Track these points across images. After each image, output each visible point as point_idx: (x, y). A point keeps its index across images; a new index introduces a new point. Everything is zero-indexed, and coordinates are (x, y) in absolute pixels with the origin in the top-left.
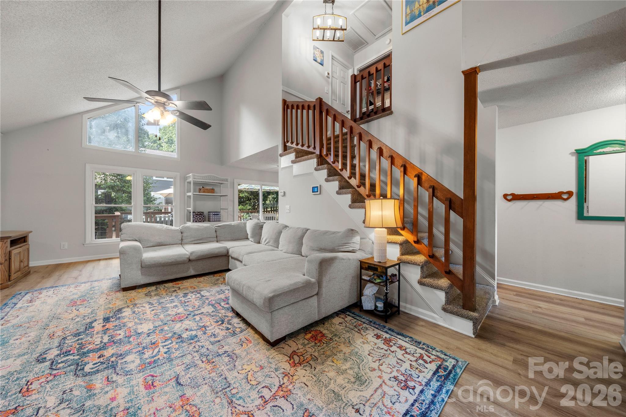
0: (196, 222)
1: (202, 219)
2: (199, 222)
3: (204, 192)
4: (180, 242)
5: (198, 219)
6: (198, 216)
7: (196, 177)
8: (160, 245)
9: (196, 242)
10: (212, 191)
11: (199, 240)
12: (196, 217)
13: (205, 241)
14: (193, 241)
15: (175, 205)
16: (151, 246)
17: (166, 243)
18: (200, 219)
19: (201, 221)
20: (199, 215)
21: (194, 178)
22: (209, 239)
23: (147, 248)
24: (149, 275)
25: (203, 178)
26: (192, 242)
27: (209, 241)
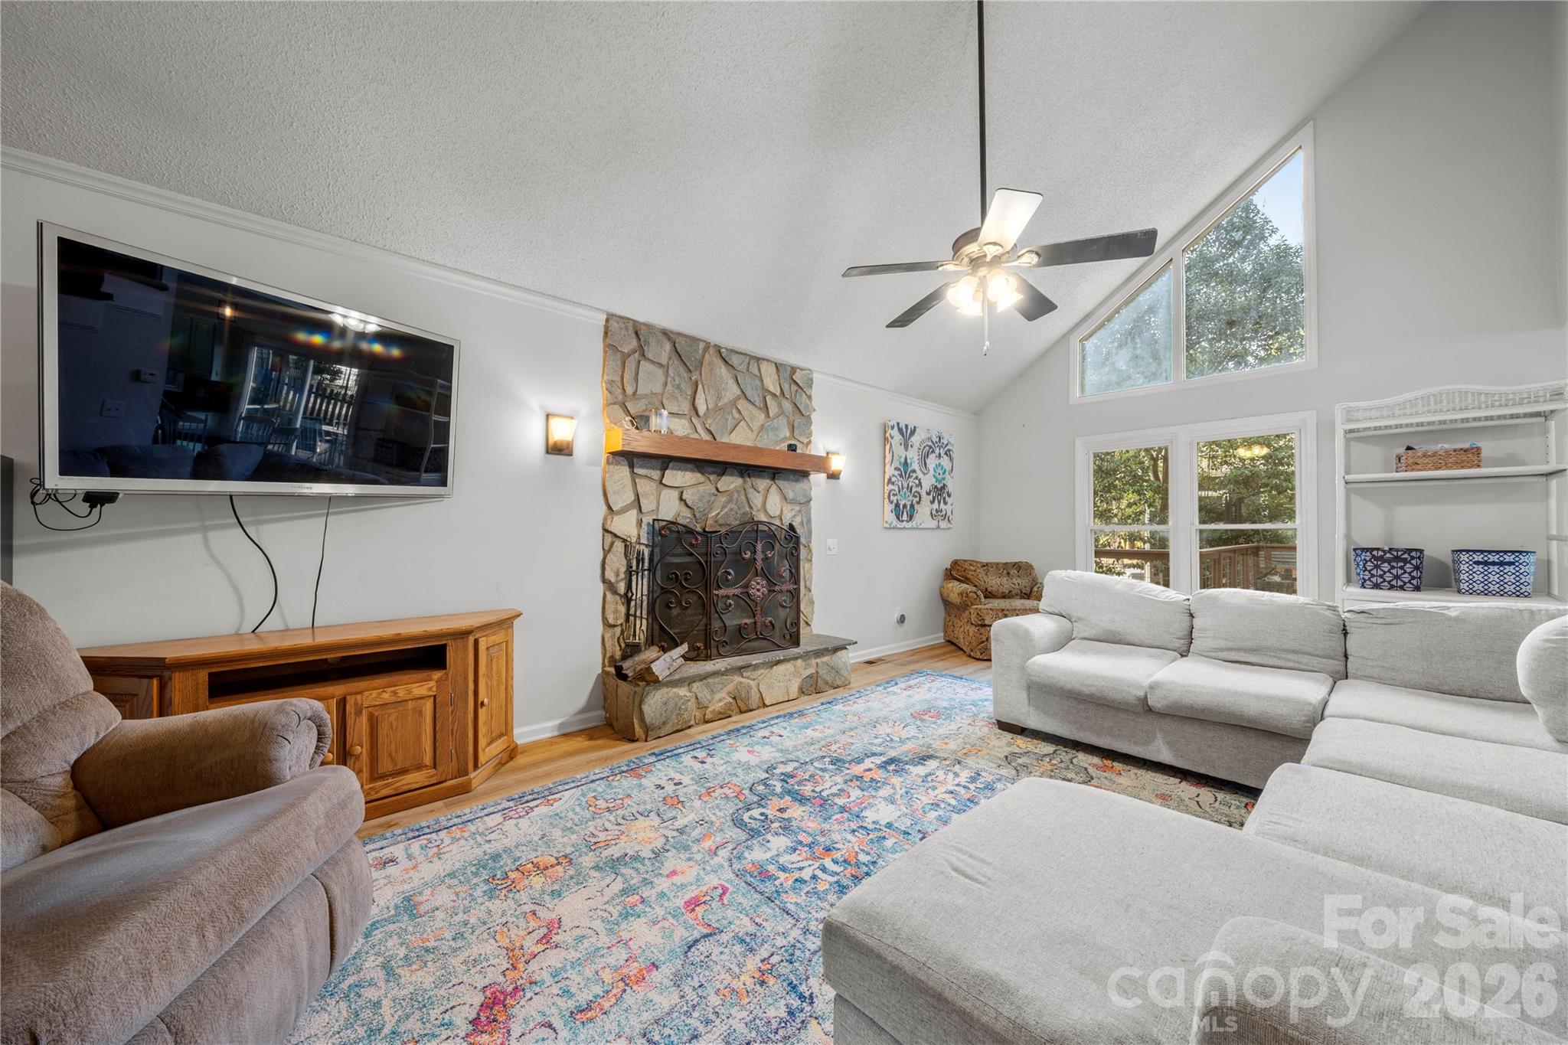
0: (1376, 586)
1: (1406, 578)
2: (1392, 587)
3: (1413, 466)
4: (1181, 644)
5: (1388, 577)
6: (1386, 566)
7: (1360, 415)
8: (1113, 639)
9: (1234, 656)
10: (1471, 456)
11: (1247, 650)
12: (1377, 567)
13: (1271, 662)
14: (1221, 650)
15: (1302, 523)
16: (1092, 637)
17: (1130, 638)
18: (1397, 577)
19: (1402, 588)
20: (1389, 561)
21: (1350, 421)
22: (1291, 657)
23: (1085, 642)
24: (1044, 712)
25: (1397, 412)
26: (1222, 655)
27: (1289, 664)
